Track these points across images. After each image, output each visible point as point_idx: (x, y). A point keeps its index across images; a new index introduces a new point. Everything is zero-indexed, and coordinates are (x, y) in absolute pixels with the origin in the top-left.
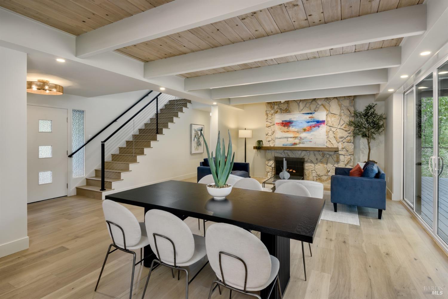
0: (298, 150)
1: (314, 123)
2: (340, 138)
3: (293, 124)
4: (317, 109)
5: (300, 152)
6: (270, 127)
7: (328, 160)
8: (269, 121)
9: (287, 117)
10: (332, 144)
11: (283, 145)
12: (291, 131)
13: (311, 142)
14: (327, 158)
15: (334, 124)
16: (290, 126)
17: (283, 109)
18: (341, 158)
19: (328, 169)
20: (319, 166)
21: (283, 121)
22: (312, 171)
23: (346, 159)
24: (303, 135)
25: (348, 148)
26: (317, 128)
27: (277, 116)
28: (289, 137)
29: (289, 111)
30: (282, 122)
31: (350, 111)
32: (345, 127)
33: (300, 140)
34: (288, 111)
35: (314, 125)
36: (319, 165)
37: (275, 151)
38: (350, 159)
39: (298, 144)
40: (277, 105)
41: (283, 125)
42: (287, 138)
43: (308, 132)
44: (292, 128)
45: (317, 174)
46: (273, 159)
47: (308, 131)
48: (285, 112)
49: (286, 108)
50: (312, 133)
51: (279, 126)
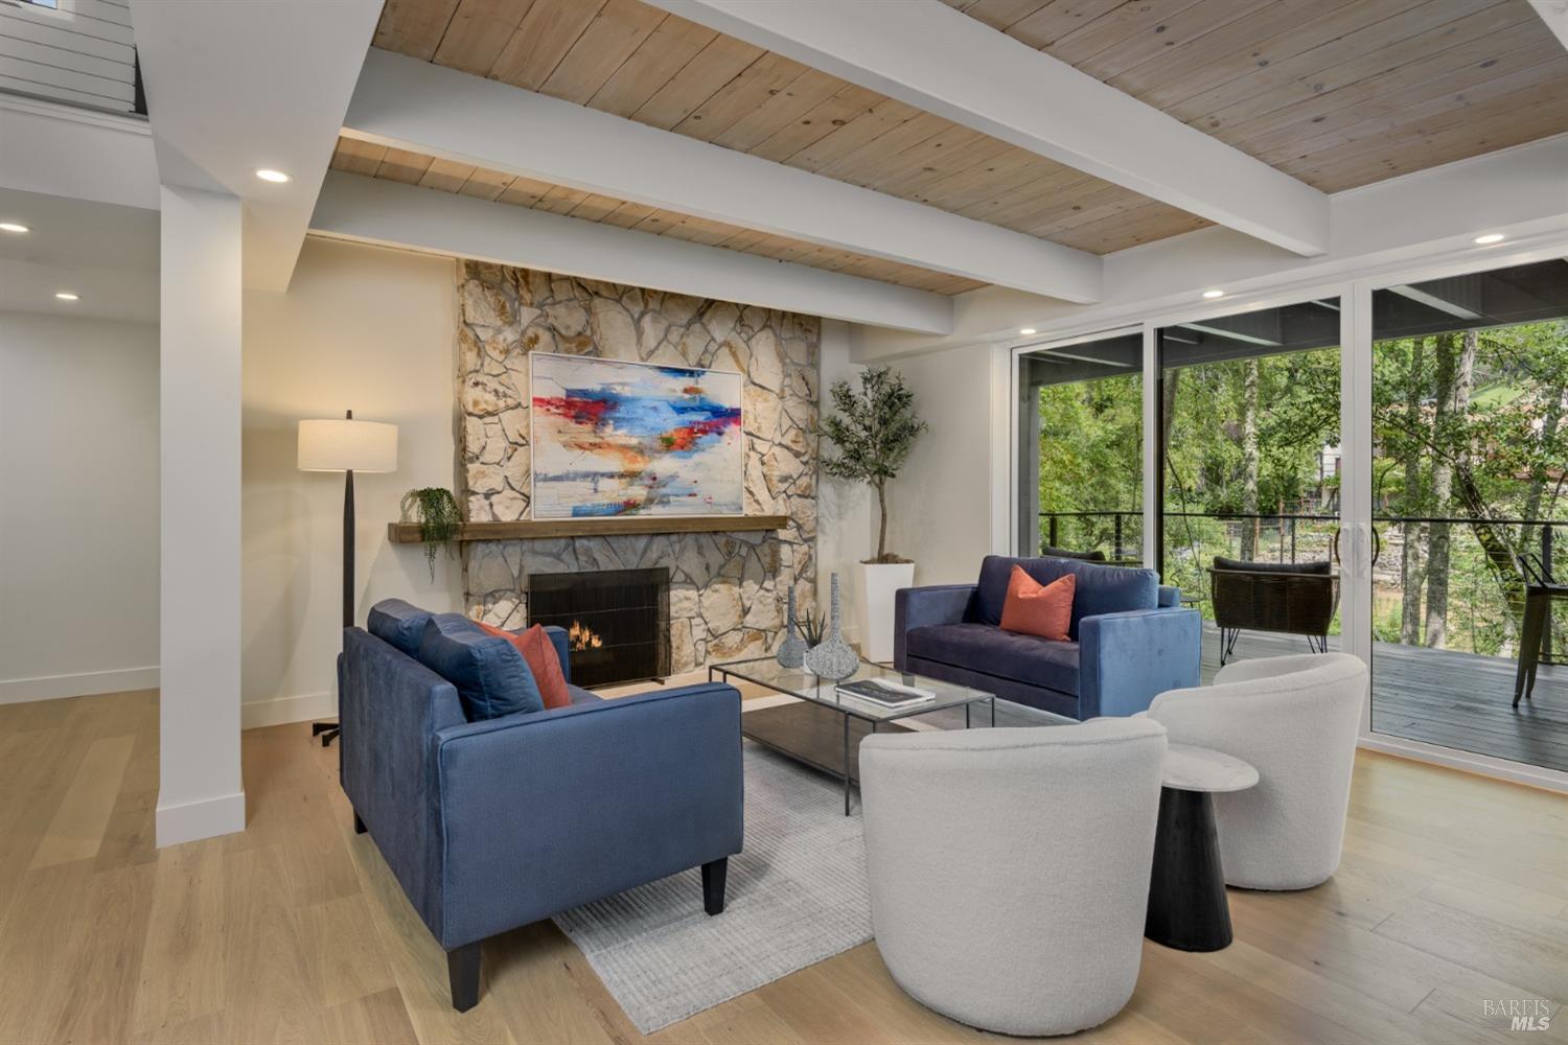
0: (637, 535)
1: (700, 417)
2: (780, 481)
3: (622, 412)
4: (708, 356)
5: (642, 543)
6: (495, 419)
7: (743, 567)
8: (493, 384)
9: (592, 377)
10: (757, 502)
11: (575, 515)
12: (609, 445)
13: (695, 495)
14: (741, 560)
15: (763, 425)
16: (604, 419)
17: (563, 332)
18: (782, 556)
19: (745, 601)
20: (716, 595)
21: (570, 393)
22: (690, 618)
23: (798, 556)
24: (665, 465)
25: (803, 516)
26: (715, 435)
27: (536, 364)
28: (603, 475)
29: (596, 347)
30: (568, 396)
31: (807, 384)
32: (794, 442)
33: (651, 487)
34: (590, 348)
35: (704, 424)
36: (716, 591)
37: (527, 545)
38: (807, 557)
39: (644, 508)
40: (532, 305)
41: (573, 413)
42: (594, 476)
43: (680, 452)
44: (616, 429)
45: (709, 630)
46: (513, 591)
47: (682, 448)
48: (573, 346)
49: (580, 329)
50: (696, 457)
51: (553, 418)
